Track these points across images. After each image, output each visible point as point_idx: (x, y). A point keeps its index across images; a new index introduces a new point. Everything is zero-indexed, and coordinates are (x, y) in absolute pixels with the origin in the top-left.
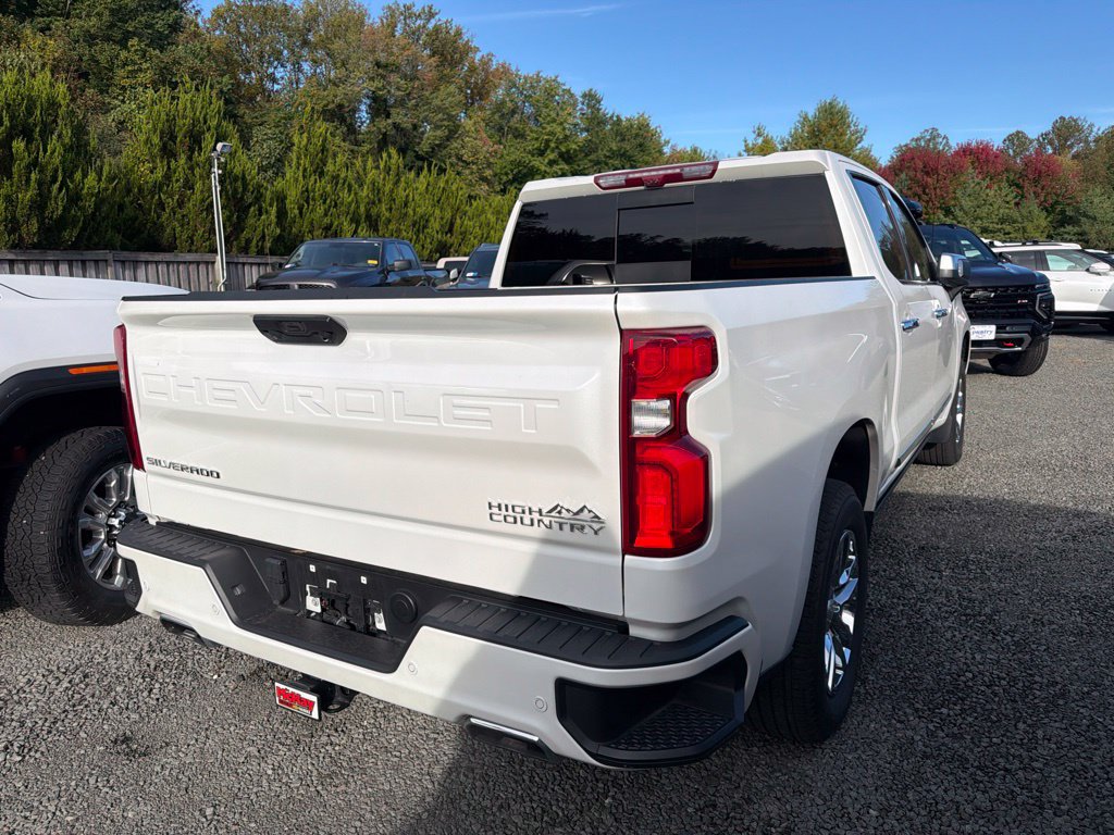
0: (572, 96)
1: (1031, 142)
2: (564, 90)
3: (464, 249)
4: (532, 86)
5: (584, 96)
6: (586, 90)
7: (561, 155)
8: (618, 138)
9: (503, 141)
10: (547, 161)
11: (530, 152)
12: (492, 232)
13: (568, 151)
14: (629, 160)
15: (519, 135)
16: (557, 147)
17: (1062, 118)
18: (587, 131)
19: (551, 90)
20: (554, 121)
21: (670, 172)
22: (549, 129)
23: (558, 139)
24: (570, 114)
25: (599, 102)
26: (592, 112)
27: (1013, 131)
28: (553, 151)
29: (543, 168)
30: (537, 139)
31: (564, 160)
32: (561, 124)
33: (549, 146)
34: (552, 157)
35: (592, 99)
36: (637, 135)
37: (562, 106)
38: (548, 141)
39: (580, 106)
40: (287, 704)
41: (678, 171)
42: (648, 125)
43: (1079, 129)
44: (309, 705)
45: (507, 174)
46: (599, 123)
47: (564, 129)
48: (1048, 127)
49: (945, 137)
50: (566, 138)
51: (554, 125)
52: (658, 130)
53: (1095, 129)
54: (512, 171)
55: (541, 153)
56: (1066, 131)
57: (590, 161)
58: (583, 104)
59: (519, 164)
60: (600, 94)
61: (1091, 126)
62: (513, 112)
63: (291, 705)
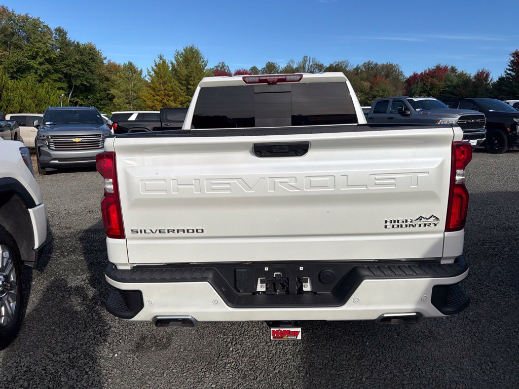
0: (49, 29)
1: (259, 71)
2: (44, 26)
3: (10, 109)
4: (23, 21)
5: (56, 30)
6: (57, 27)
7: (46, 60)
8: (79, 54)
9: (8, 49)
10: (38, 62)
11: (26, 57)
12: (24, 100)
13: (50, 58)
14: (86, 66)
15: (18, 47)
16: (43, 56)
17: (269, 63)
18: (60, 49)
19: (36, 24)
20: (40, 41)
21: (280, 77)
22: (37, 45)
23: (43, 51)
24: (49, 39)
25: (66, 34)
26: (62, 39)
27: (252, 66)
28: (41, 57)
29: (36, 66)
30: (30, 50)
31: (48, 62)
32: (45, 43)
33: (38, 55)
34: (41, 60)
35: (61, 32)
36: (89, 53)
37: (43, 34)
38: (37, 52)
39: (54, 35)
40: (280, 338)
41: (284, 77)
42: (95, 49)
43: (275, 67)
44: (296, 334)
45: (12, 68)
46: (66, 45)
47: (47, 46)
48: (264, 66)
49: (227, 67)
50: (48, 51)
51: (40, 44)
52: (100, 52)
53: (280, 68)
54: (15, 66)
55: (34, 58)
56: (271, 68)
57: (64, 64)
58: (56, 34)
59: (20, 63)
60: (65, 29)
61: (279, 66)
62: (13, 34)
63: (282, 337)
